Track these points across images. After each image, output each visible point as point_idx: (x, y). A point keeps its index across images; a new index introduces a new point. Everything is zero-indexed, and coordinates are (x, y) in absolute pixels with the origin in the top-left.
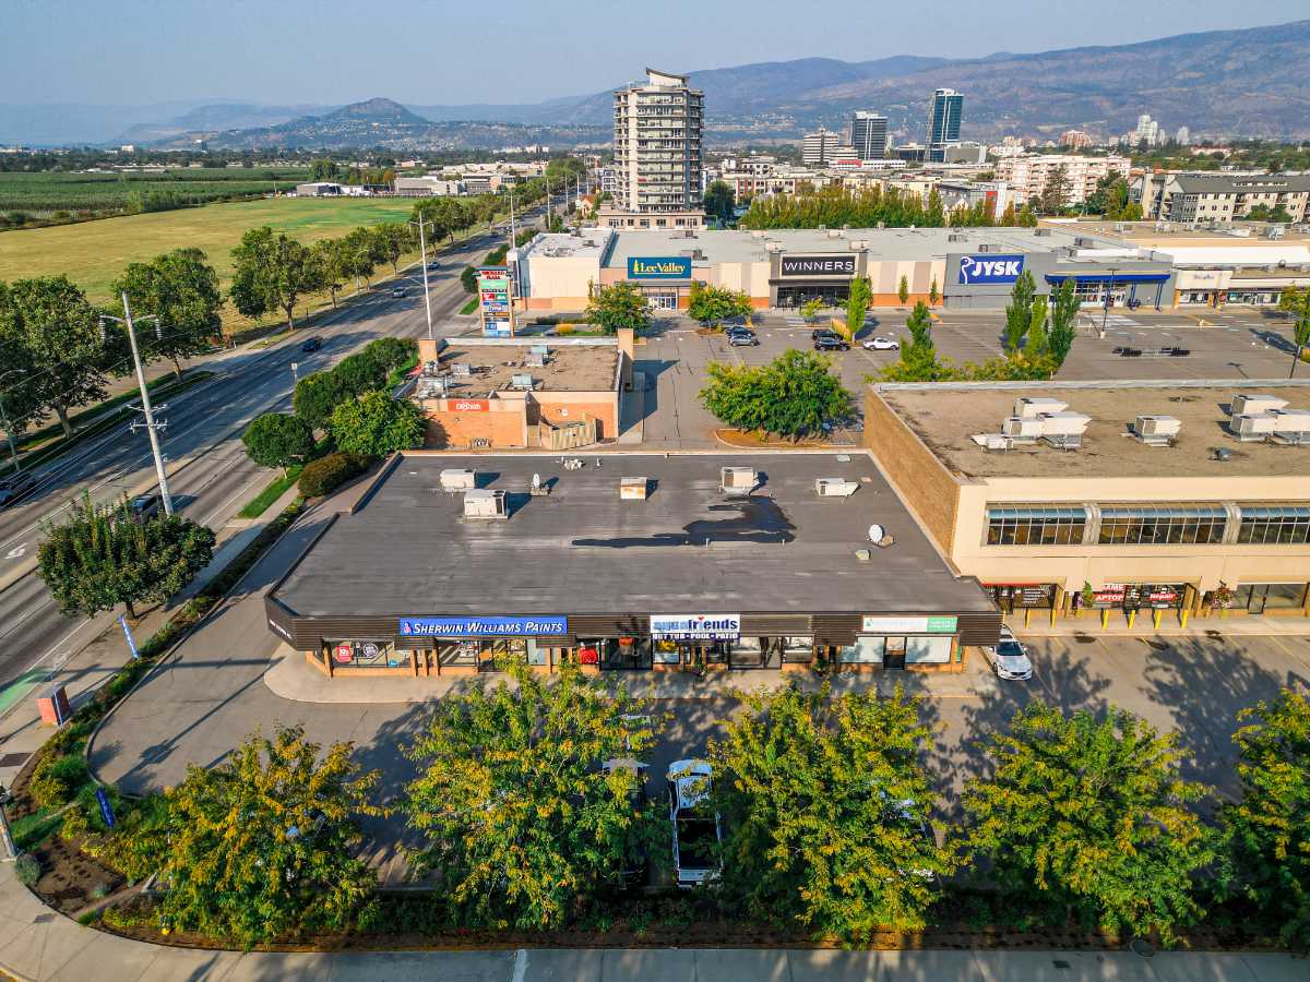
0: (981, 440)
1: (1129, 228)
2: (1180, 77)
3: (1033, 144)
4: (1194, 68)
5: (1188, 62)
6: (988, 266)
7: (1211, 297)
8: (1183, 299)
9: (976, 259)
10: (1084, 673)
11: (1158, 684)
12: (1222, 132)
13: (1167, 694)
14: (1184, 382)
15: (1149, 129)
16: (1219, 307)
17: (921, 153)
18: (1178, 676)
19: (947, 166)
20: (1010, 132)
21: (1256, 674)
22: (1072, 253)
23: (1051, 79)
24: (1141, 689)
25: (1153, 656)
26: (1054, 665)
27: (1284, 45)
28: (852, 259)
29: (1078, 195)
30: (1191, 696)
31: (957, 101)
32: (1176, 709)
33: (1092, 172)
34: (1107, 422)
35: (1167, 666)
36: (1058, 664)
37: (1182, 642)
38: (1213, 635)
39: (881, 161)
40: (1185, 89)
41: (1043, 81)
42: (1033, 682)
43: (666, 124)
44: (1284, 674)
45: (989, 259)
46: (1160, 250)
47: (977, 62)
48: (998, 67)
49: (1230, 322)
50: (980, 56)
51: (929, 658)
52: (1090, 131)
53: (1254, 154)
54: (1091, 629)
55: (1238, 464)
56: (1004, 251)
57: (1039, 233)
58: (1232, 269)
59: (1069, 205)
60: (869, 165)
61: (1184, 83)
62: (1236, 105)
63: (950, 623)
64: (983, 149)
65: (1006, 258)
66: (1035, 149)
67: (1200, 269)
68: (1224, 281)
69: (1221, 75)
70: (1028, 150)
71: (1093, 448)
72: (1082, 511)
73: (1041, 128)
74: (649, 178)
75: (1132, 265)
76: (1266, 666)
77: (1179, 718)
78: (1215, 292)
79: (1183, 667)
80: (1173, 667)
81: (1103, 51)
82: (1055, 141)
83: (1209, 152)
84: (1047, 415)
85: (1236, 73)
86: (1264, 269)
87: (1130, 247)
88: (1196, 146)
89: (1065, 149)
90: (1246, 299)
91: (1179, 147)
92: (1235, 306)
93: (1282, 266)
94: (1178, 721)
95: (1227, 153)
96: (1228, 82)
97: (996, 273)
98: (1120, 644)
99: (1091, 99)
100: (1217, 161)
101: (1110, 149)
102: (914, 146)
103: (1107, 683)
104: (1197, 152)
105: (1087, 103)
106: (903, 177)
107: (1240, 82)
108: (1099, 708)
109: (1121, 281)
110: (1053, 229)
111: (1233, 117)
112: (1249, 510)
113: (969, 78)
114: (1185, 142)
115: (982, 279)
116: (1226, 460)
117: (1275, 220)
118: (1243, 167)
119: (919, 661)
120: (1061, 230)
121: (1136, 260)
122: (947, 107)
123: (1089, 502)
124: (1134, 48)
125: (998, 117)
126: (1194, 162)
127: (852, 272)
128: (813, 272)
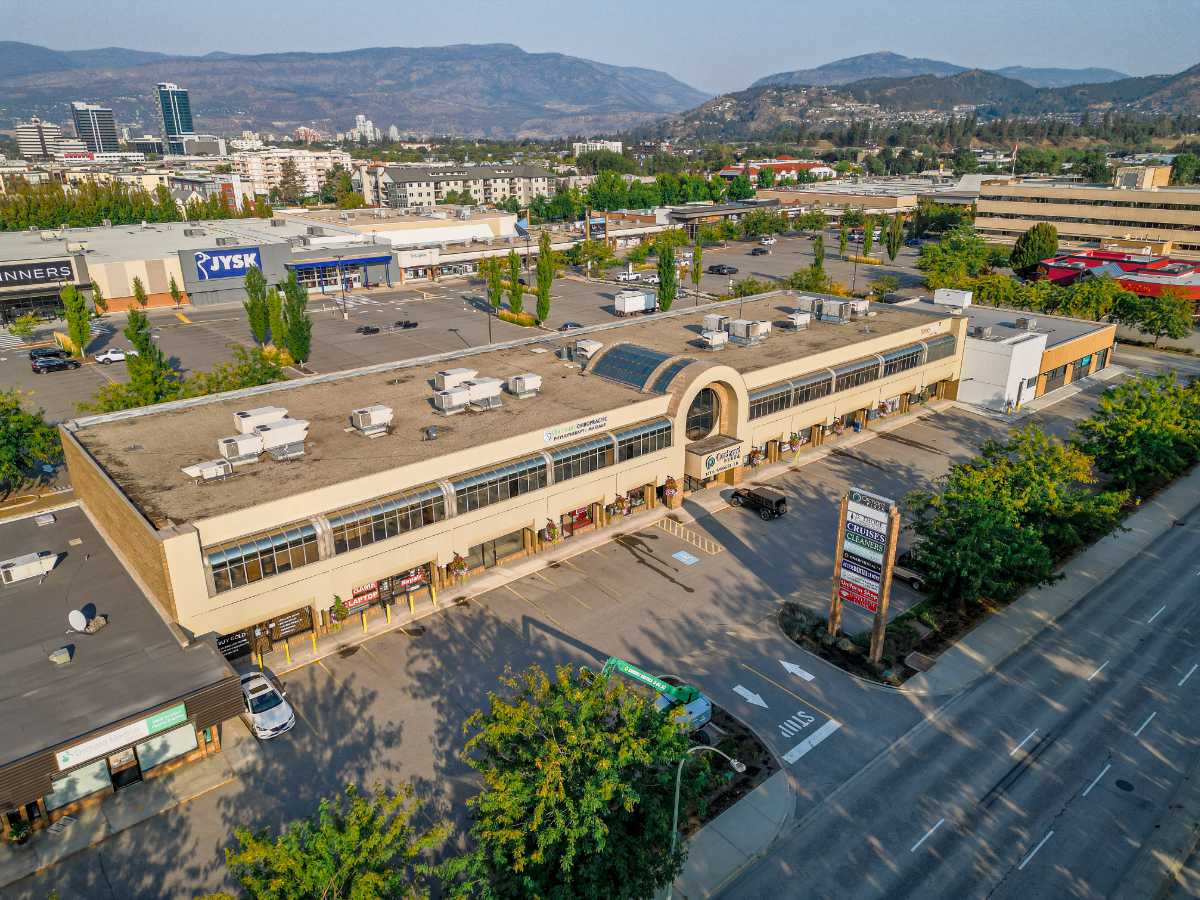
0: (193, 471)
1: (351, 216)
2: (380, 84)
3: (271, 138)
4: (389, 76)
5: (382, 72)
6: (226, 261)
7: (429, 272)
8: (408, 276)
9: (213, 253)
10: (351, 694)
11: (420, 676)
12: (421, 130)
13: (428, 683)
14: (398, 364)
15: (365, 128)
16: (437, 279)
17: (159, 146)
18: (435, 659)
19: (187, 158)
20: (247, 127)
21: (499, 629)
22: (305, 242)
23: (271, 79)
24: (404, 690)
25: (414, 645)
26: (320, 696)
27: (448, 63)
28: (68, 264)
29: (312, 185)
30: (448, 678)
31: (183, 97)
32: (436, 698)
33: (320, 164)
34: (331, 419)
35: (425, 652)
36: (324, 693)
37: (435, 618)
38: (461, 602)
39: (116, 154)
40: (386, 94)
41: (265, 81)
42: (297, 730)
44: (519, 621)
45: (226, 253)
46: (379, 234)
47: (198, 60)
48: (219, 65)
49: (446, 292)
50: (199, 54)
51: (170, 755)
52: (318, 127)
53: (449, 149)
54: (353, 638)
55: (444, 440)
56: (243, 243)
57: (274, 224)
58: (439, 246)
59: (307, 195)
60: (100, 158)
61: (383, 89)
62: (427, 109)
63: (178, 713)
64: (222, 143)
65: (243, 251)
66: (273, 143)
67: (416, 248)
68: (434, 258)
69: (409, 85)
70: (266, 144)
71: (317, 452)
72: (311, 527)
73: (274, 123)
75: (359, 250)
76: (505, 618)
77: (439, 707)
78: (431, 267)
79: (440, 647)
80: (431, 651)
82: (291, 137)
83: (415, 147)
84: (264, 428)
85: (420, 83)
86: (462, 244)
87: (356, 234)
88: (405, 142)
89: (299, 144)
90: (455, 271)
91: (392, 142)
92: (449, 278)
93: (475, 241)
94: (439, 712)
95: (428, 147)
96: (416, 90)
97: (235, 266)
98: (381, 644)
99: (311, 99)
100: (421, 155)
101: (338, 144)
102: (149, 138)
103: (373, 696)
104: (406, 147)
105: (310, 103)
106: (134, 170)
107: (425, 91)
108: (367, 730)
109: (353, 265)
110: (287, 219)
111: (426, 118)
112: (460, 483)
113: (193, 75)
114: (397, 138)
115: (222, 273)
116: (436, 438)
117: (464, 203)
118: (440, 160)
119: (160, 762)
120: (295, 220)
121: (362, 245)
122: (174, 102)
123: (316, 516)
125: (232, 113)
126: (406, 155)
127: (71, 278)
128: (19, 282)
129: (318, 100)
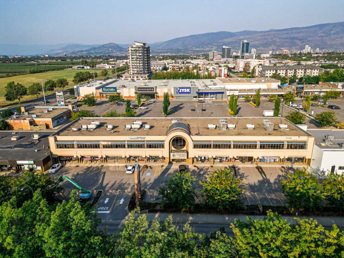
2: (319, 35)
4: (323, 33)
5: (321, 31)
6: (183, 90)
9: (180, 88)
12: (330, 49)
15: (308, 49)
17: (239, 56)
23: (285, 36)
31: (248, 44)
39: (226, 59)
40: (320, 38)
41: (282, 36)
43: (137, 54)
45: (183, 88)
47: (266, 32)
50: (266, 30)
53: (328, 56)
61: (320, 37)
62: (334, 42)
65: (187, 88)
68: (237, 93)
69: (330, 34)
74: (134, 67)
81: (298, 28)
83: (316, 55)
85: (334, 34)
91: (310, 54)
96: (332, 36)
99: (295, 41)
107: (335, 36)
111: (333, 45)
113: (262, 36)
115: (182, 93)
122: (245, 45)
123: (76, 140)
124: (307, 28)
125: (270, 46)
127: (153, 91)
128: (145, 91)
129: (296, 41)
